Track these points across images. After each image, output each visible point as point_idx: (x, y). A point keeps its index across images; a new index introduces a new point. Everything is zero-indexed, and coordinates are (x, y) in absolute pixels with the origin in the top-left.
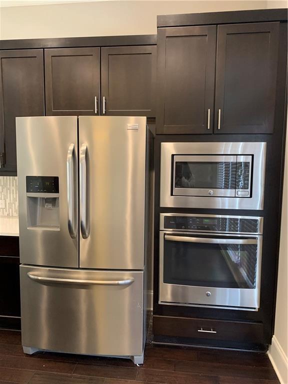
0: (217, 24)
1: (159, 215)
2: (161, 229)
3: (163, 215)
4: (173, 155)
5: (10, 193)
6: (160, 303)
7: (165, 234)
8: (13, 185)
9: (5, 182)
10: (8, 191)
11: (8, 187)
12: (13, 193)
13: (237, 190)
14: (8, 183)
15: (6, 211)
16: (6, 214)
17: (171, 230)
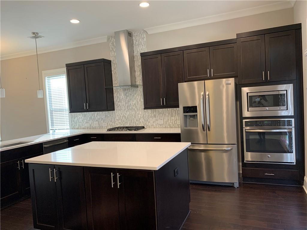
0: (265, 34)
1: (242, 121)
2: (243, 127)
3: (244, 121)
4: (247, 93)
5: (166, 117)
6: (245, 162)
7: (246, 129)
8: (167, 113)
9: (163, 112)
10: (165, 116)
11: (165, 114)
12: (167, 117)
13: (280, 107)
14: (165, 112)
15: (164, 125)
16: (164, 126)
17: (249, 127)
